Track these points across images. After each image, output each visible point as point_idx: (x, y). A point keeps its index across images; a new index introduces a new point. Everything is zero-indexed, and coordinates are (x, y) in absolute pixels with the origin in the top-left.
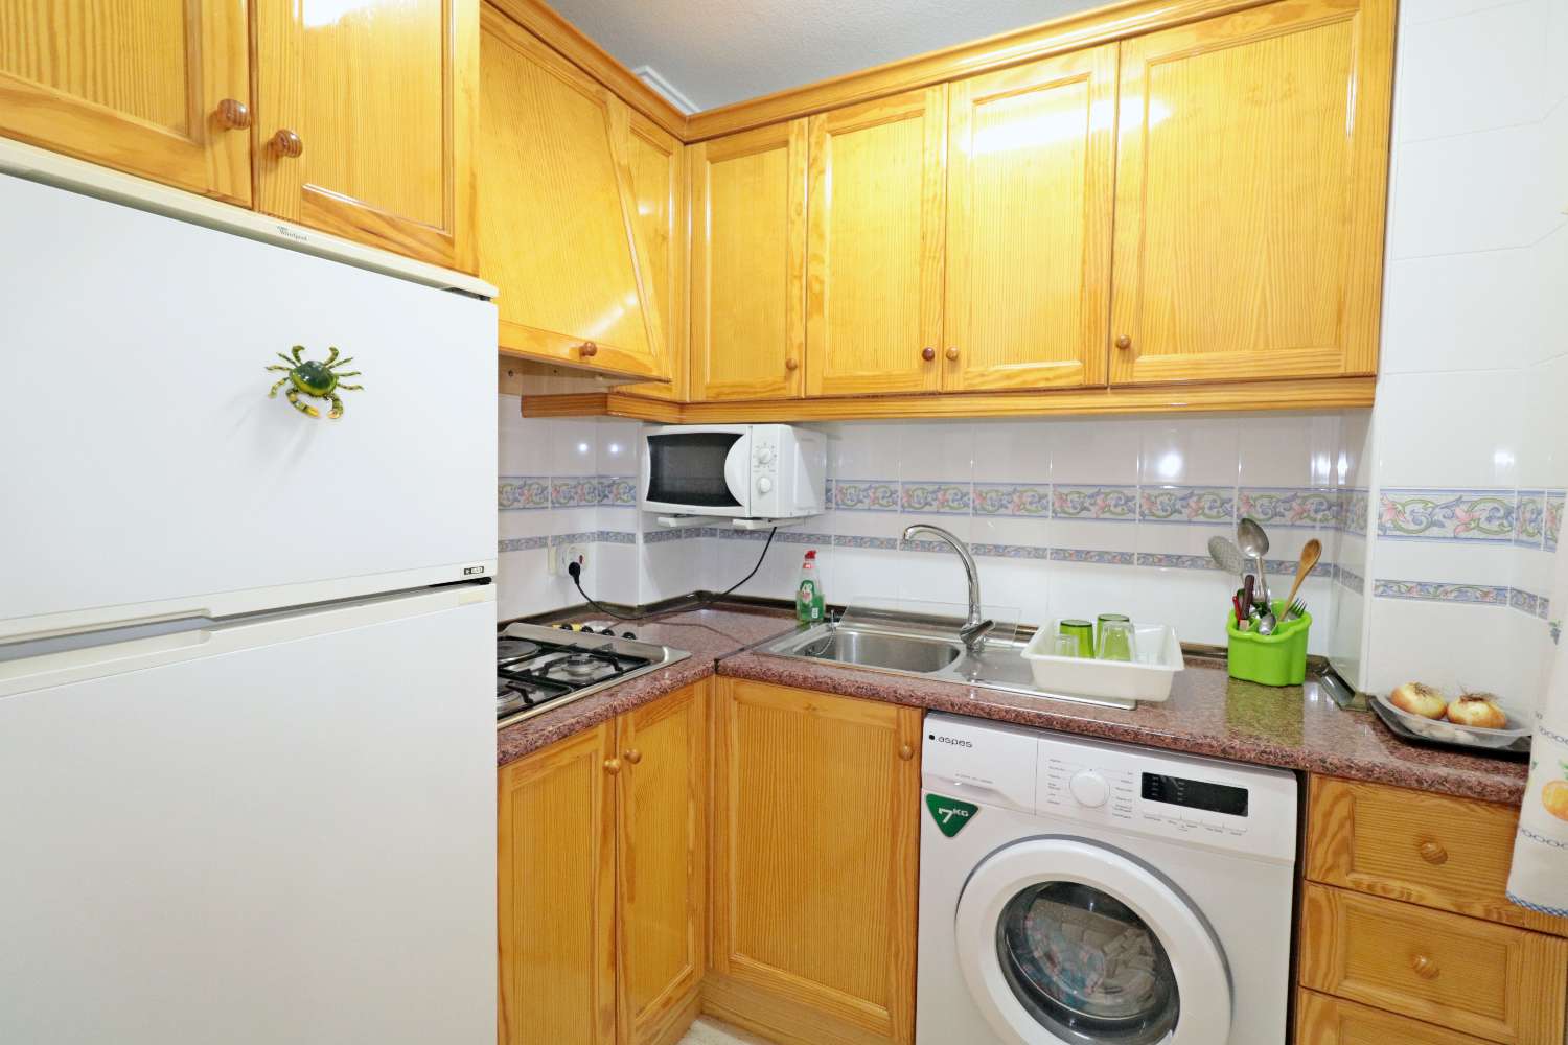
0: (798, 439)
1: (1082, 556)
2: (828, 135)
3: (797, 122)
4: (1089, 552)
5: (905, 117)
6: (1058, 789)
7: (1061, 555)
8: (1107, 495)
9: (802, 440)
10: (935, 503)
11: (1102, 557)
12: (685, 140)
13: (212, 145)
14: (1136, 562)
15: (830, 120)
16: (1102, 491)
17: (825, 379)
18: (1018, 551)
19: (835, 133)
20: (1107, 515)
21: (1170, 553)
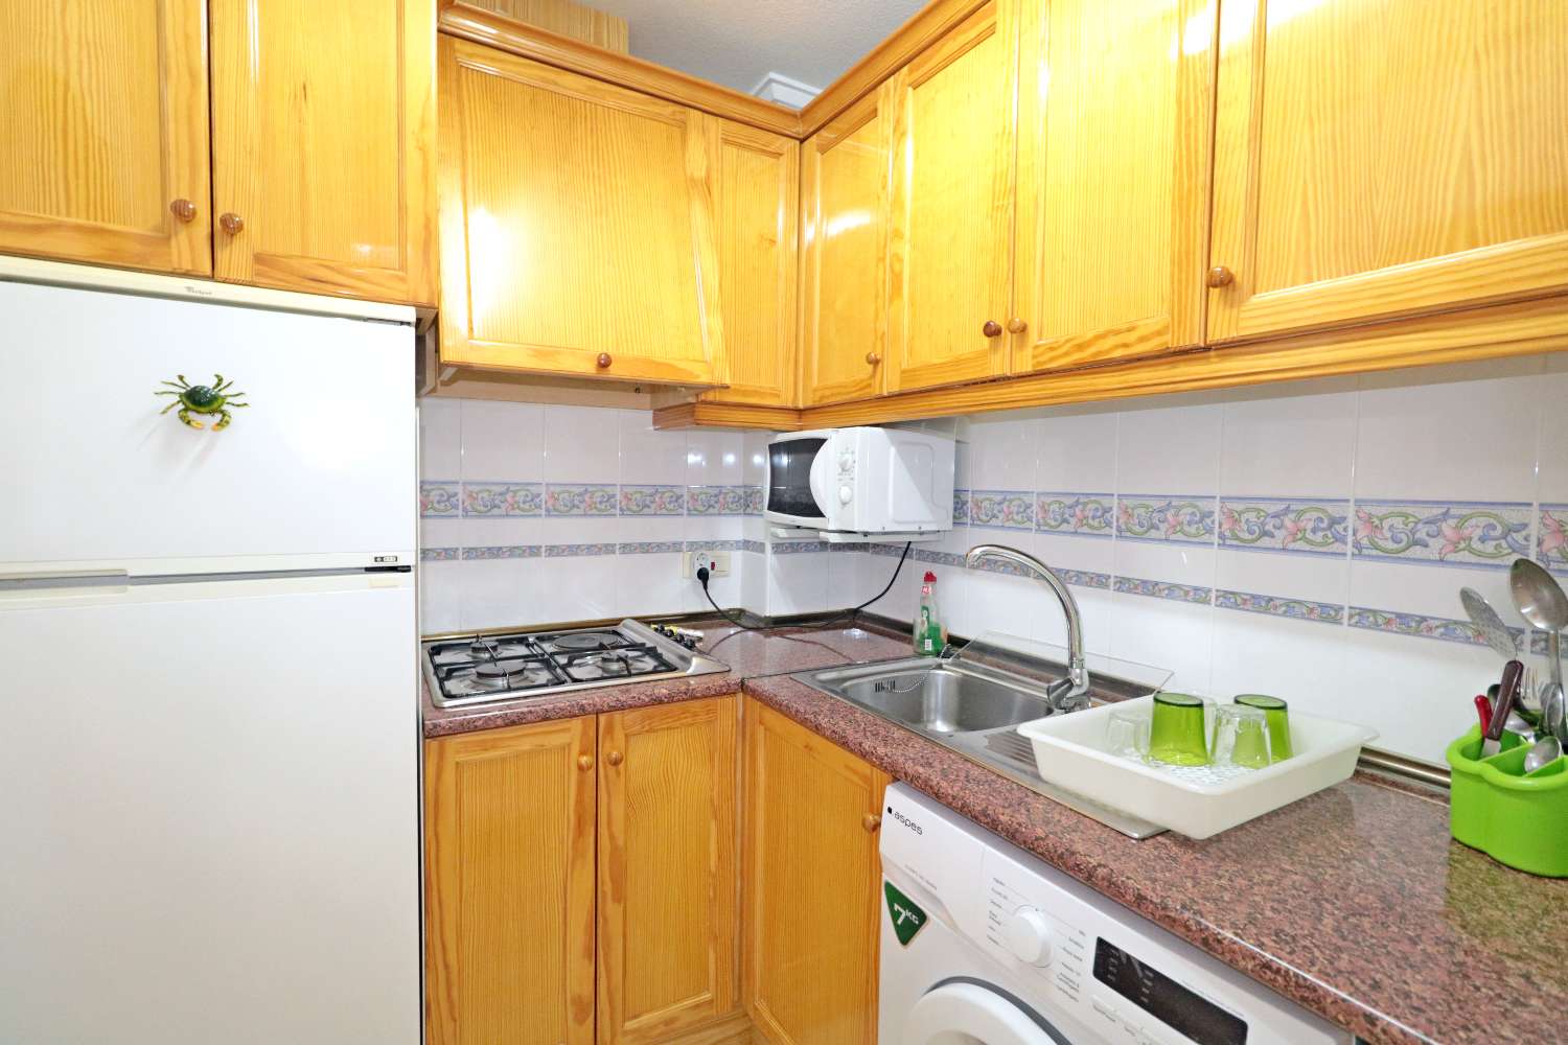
0: (893, 443)
1: (1262, 604)
2: (910, 89)
3: (883, 85)
4: (1271, 599)
5: (978, 41)
6: (999, 923)
7: (1231, 600)
8: (1300, 513)
9: (900, 445)
10: (1073, 521)
11: (1291, 608)
12: (801, 137)
13: (176, 234)
14: (1345, 620)
15: (911, 71)
16: (1292, 507)
17: (903, 372)
18: (1172, 591)
19: (916, 86)
20: (1300, 545)
21: (1405, 611)
